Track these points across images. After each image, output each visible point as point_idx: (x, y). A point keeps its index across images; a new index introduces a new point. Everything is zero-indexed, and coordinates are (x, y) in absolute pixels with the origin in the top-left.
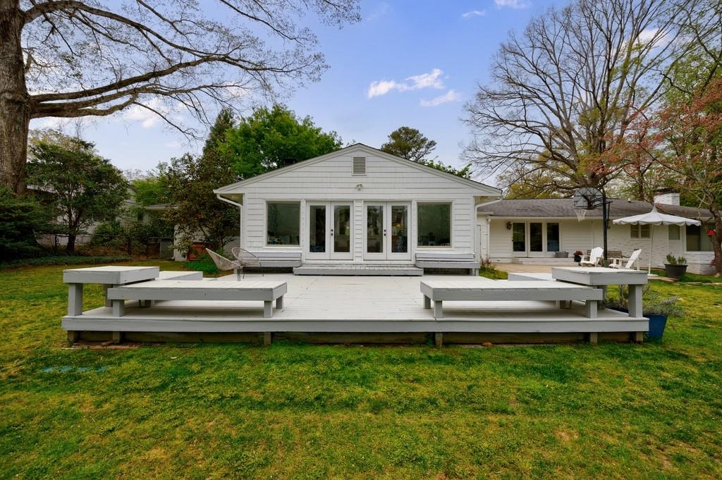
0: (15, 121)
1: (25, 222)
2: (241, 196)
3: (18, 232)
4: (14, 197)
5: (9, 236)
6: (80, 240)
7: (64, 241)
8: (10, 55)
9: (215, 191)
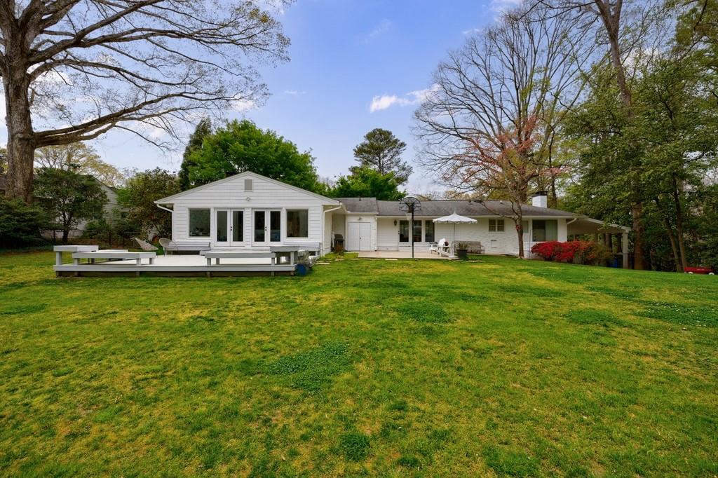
0: (25, 152)
1: (33, 223)
2: (173, 204)
3: (29, 229)
4: (25, 205)
5: (24, 232)
6: (71, 234)
7: (60, 235)
8: (21, 107)
9: (155, 202)
